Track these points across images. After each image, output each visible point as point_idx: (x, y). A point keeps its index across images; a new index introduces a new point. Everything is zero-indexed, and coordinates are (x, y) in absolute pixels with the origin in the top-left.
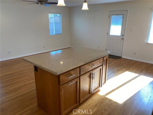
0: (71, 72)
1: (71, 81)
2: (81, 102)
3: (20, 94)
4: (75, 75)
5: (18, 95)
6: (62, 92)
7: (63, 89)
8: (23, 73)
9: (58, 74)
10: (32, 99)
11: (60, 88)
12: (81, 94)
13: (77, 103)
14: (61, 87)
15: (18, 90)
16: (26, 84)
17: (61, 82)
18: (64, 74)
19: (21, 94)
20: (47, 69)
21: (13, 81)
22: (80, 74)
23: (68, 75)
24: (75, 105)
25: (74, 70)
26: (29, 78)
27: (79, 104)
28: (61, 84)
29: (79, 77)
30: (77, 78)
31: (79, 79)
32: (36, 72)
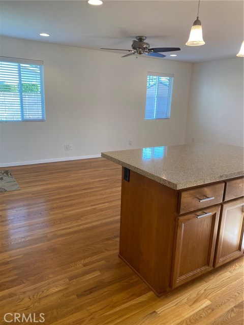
0: (206, 189)
1: (203, 210)
2: (218, 265)
3: (85, 226)
4: (213, 198)
5: (81, 227)
6: (181, 230)
7: (183, 225)
8: (90, 188)
9: (179, 188)
10: (108, 239)
11: (179, 221)
12: (220, 247)
13: (208, 264)
14: (181, 218)
15: (81, 218)
16: (95, 208)
17: (182, 207)
18: (192, 192)
19: (88, 226)
20: (153, 176)
21: (71, 200)
22: (224, 199)
23: (198, 196)
24: (203, 268)
25: (212, 187)
26: (102, 198)
27: (212, 268)
28: (182, 212)
29: (222, 205)
30: (217, 208)
31: (220, 209)
32: (126, 182)
